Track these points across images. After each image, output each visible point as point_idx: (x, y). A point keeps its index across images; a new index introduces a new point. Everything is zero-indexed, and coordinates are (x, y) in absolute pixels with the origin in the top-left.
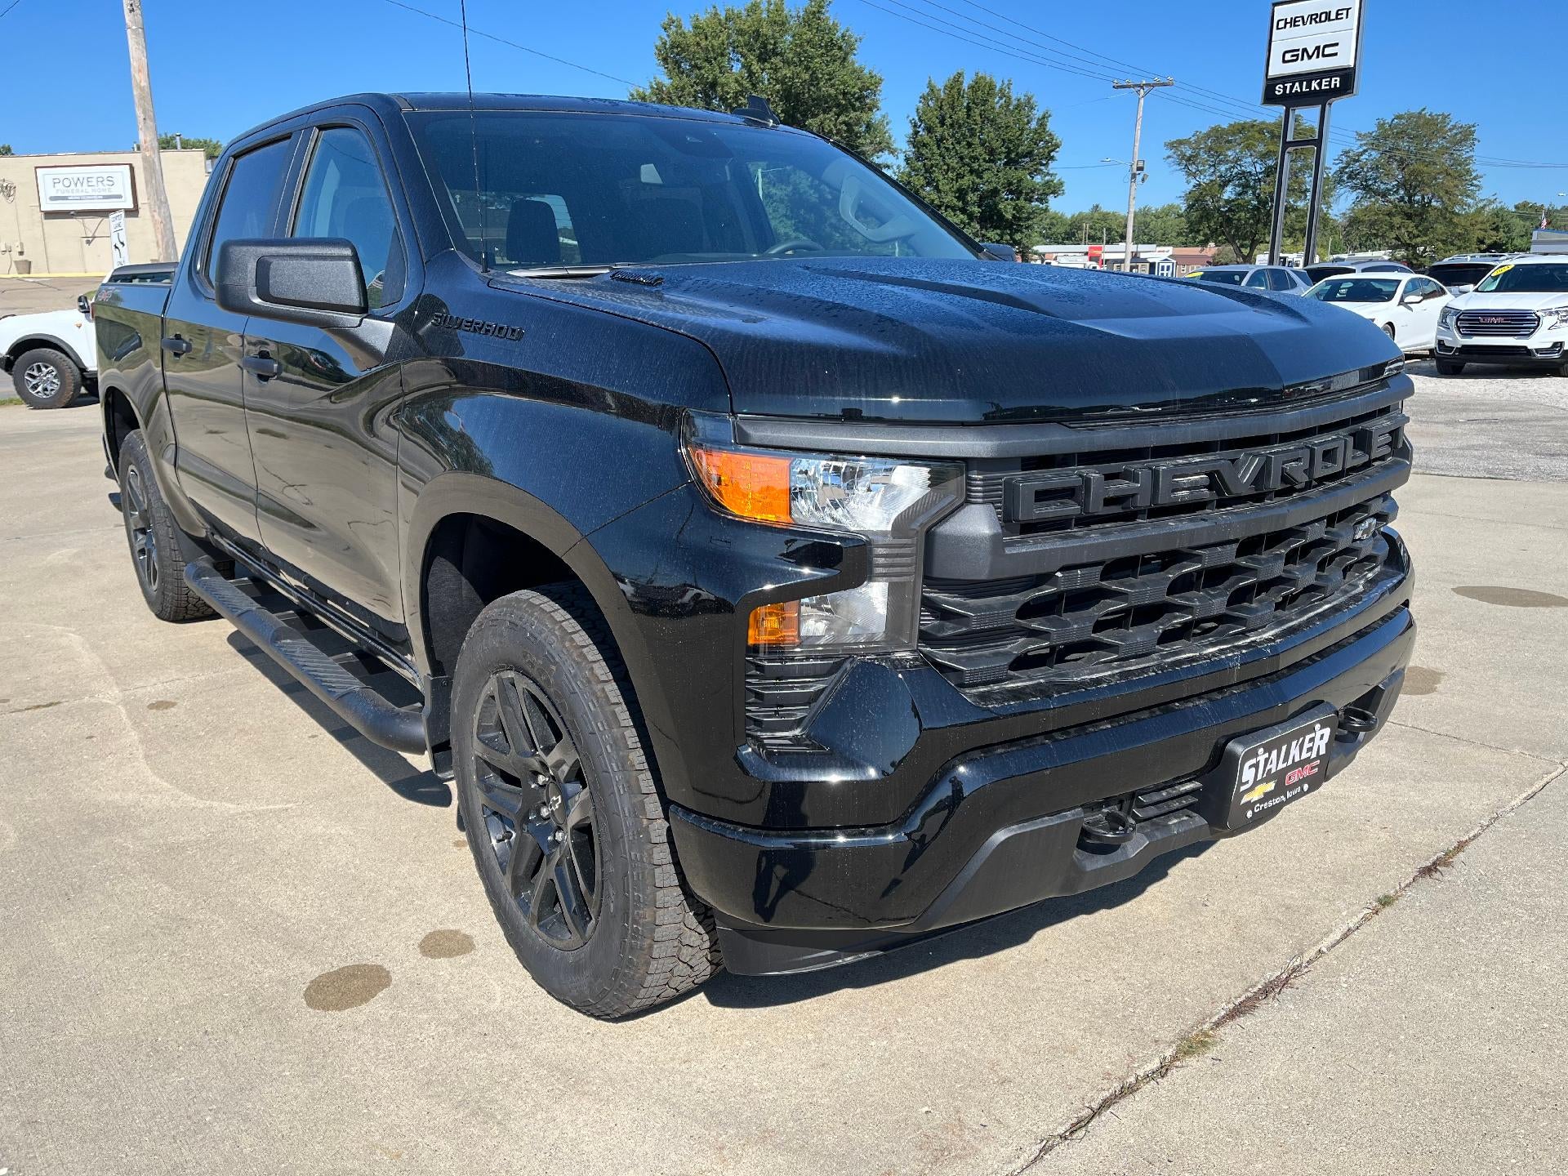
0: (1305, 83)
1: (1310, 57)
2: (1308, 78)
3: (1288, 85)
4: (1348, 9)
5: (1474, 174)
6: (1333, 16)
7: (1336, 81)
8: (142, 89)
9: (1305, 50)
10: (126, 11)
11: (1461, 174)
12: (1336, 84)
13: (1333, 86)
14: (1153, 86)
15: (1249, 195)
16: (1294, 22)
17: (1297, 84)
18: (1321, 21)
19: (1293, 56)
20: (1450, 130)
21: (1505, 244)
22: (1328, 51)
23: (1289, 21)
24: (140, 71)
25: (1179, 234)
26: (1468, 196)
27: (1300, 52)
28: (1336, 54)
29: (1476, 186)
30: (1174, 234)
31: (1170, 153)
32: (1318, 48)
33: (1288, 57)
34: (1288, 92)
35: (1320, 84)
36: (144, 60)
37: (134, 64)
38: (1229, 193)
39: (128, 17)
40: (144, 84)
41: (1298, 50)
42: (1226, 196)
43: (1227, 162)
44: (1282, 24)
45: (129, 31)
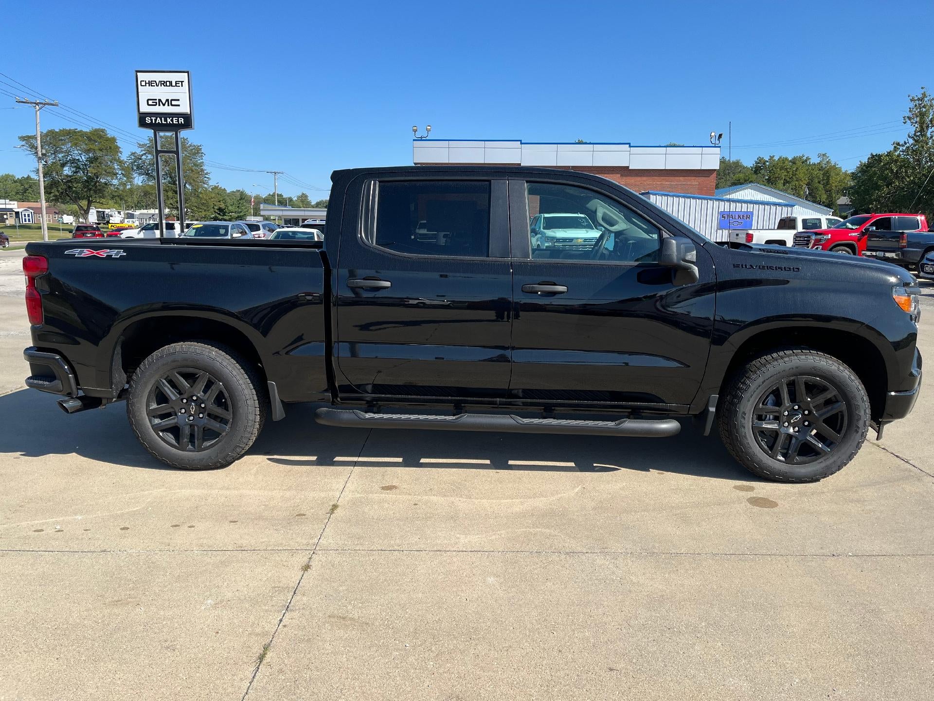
0: (163, 118)
1: (164, 105)
2: (165, 116)
3: (153, 118)
4: (182, 82)
5: (205, 172)
6: (174, 84)
7: (181, 120)
9: (160, 100)
11: (198, 172)
12: (181, 122)
13: (180, 123)
14: (45, 104)
15: (81, 174)
16: (150, 83)
17: (158, 118)
18: (167, 86)
19: (153, 102)
20: (189, 147)
21: (225, 209)
22: (174, 103)
23: (147, 82)
25: (17, 193)
26: (204, 183)
27: (157, 101)
28: (179, 105)
29: (208, 178)
30: (14, 193)
31: (24, 143)
32: (167, 100)
33: (150, 102)
34: (154, 122)
35: (172, 120)
38: (67, 171)
41: (156, 100)
42: (65, 173)
43: (62, 152)
44: (143, 83)
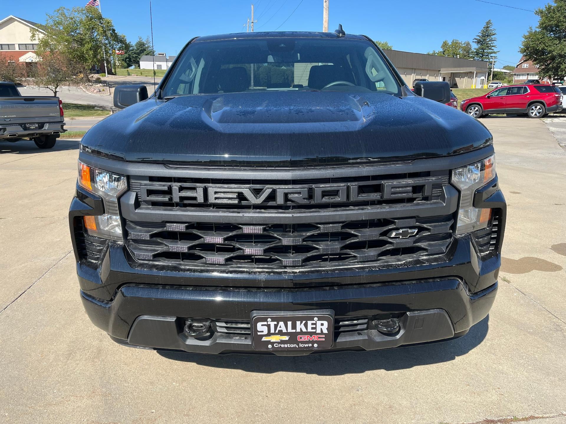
8: (325, 28)
10: (324, 2)
24: (325, 22)
36: (327, 18)
37: (324, 20)
39: (324, 4)
40: (326, 26)
45: (324, 9)
